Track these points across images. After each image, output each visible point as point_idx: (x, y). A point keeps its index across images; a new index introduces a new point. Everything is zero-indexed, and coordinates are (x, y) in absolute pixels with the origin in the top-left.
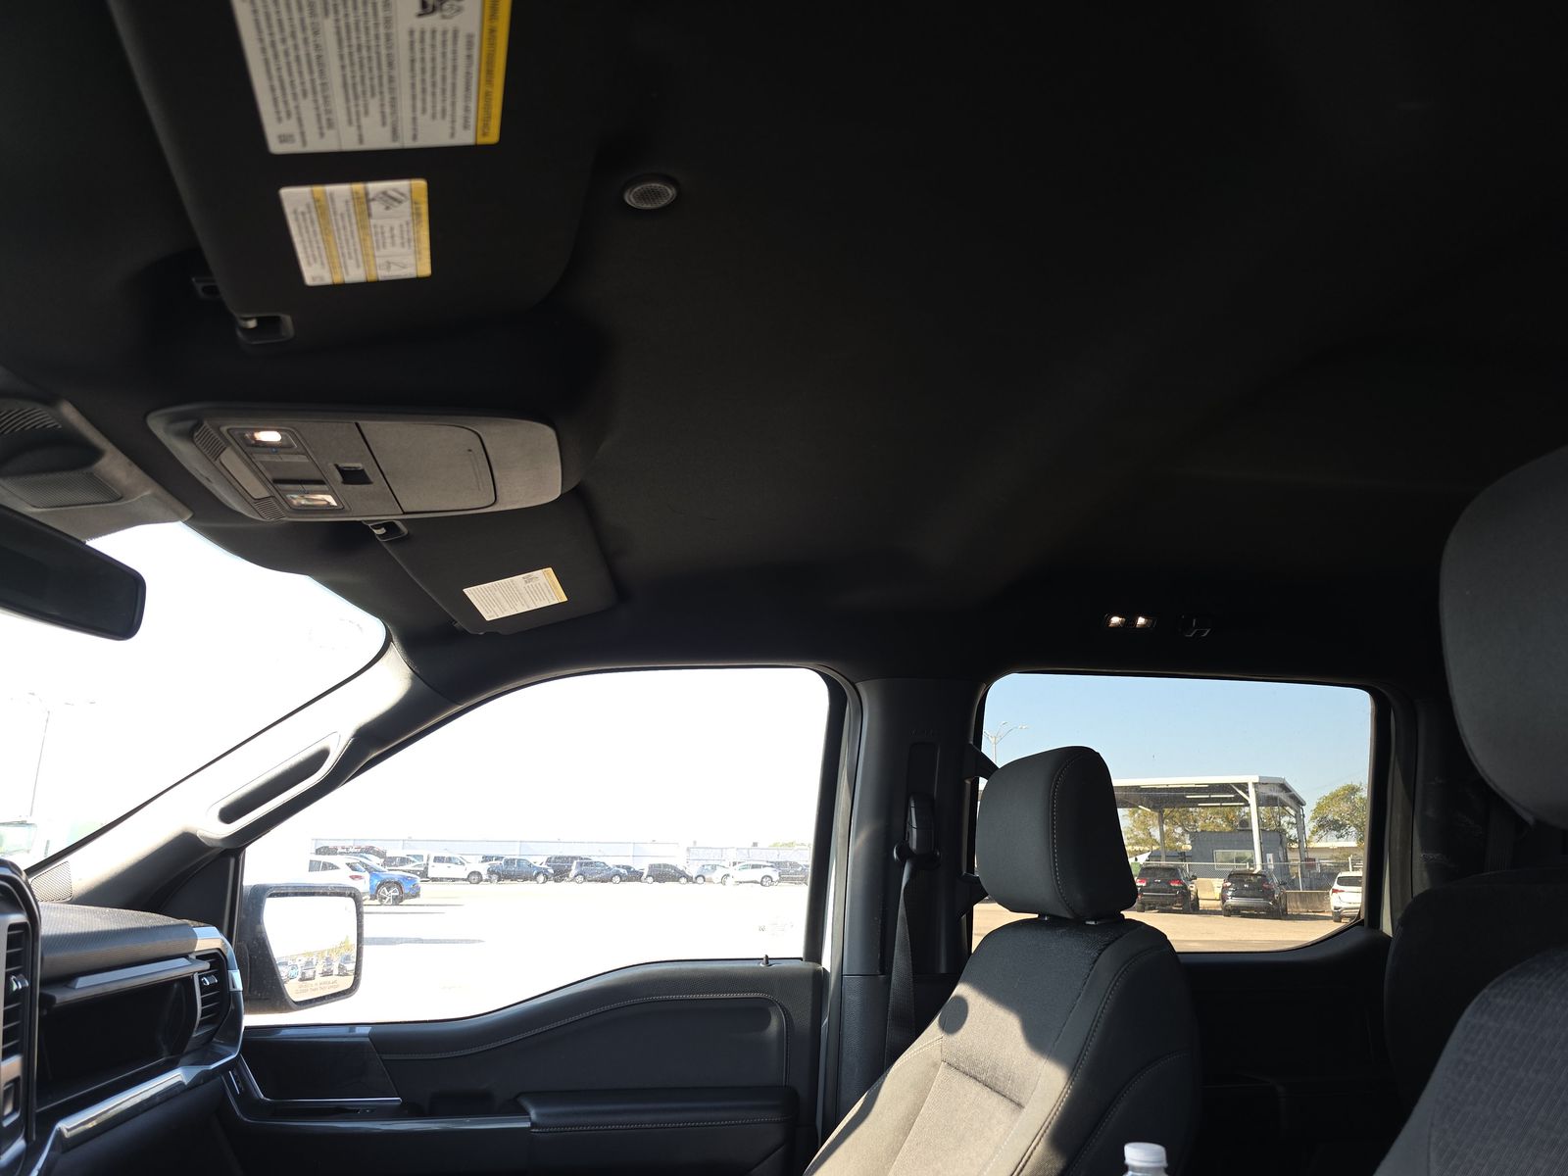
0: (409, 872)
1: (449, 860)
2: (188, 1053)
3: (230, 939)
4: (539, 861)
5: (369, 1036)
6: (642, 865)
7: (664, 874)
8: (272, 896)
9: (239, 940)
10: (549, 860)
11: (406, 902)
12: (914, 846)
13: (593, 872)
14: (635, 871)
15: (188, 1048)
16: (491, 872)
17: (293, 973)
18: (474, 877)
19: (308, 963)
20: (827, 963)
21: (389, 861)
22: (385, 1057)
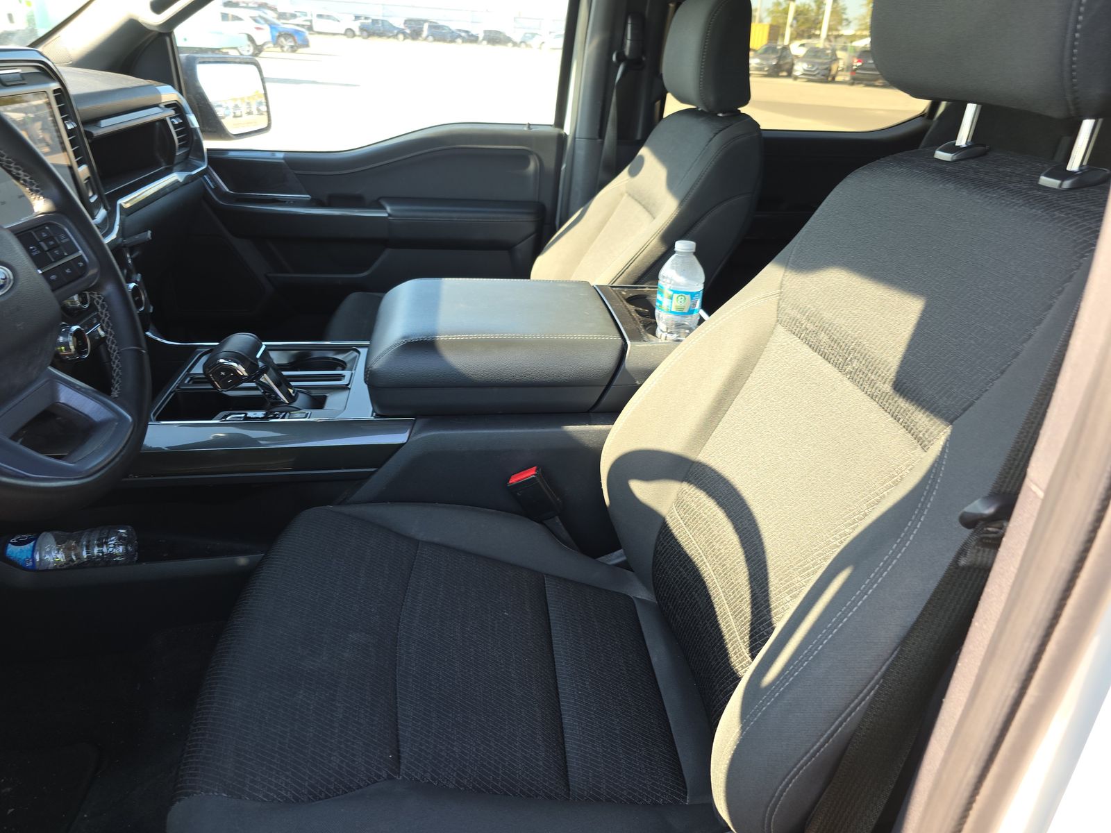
0: (298, 25)
1: (328, 17)
2: (177, 164)
3: (181, 92)
4: (399, 23)
5: (284, 159)
6: (478, 31)
7: (495, 38)
8: (200, 63)
9: (187, 93)
10: (406, 22)
11: (300, 50)
12: (627, 52)
13: (441, 34)
14: (472, 35)
15: (176, 162)
16: (362, 29)
17: (227, 112)
18: (349, 33)
19: (236, 107)
20: (567, 129)
21: (282, 16)
22: (297, 172)
